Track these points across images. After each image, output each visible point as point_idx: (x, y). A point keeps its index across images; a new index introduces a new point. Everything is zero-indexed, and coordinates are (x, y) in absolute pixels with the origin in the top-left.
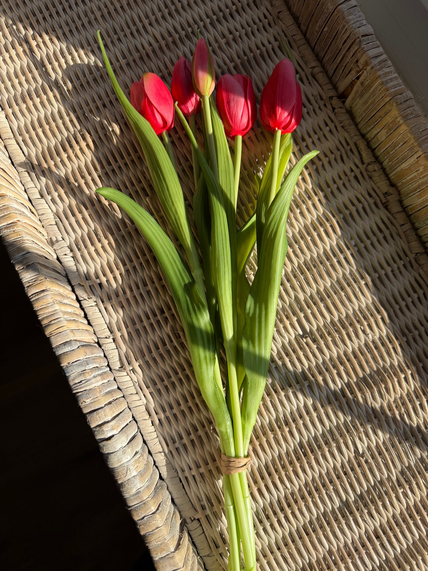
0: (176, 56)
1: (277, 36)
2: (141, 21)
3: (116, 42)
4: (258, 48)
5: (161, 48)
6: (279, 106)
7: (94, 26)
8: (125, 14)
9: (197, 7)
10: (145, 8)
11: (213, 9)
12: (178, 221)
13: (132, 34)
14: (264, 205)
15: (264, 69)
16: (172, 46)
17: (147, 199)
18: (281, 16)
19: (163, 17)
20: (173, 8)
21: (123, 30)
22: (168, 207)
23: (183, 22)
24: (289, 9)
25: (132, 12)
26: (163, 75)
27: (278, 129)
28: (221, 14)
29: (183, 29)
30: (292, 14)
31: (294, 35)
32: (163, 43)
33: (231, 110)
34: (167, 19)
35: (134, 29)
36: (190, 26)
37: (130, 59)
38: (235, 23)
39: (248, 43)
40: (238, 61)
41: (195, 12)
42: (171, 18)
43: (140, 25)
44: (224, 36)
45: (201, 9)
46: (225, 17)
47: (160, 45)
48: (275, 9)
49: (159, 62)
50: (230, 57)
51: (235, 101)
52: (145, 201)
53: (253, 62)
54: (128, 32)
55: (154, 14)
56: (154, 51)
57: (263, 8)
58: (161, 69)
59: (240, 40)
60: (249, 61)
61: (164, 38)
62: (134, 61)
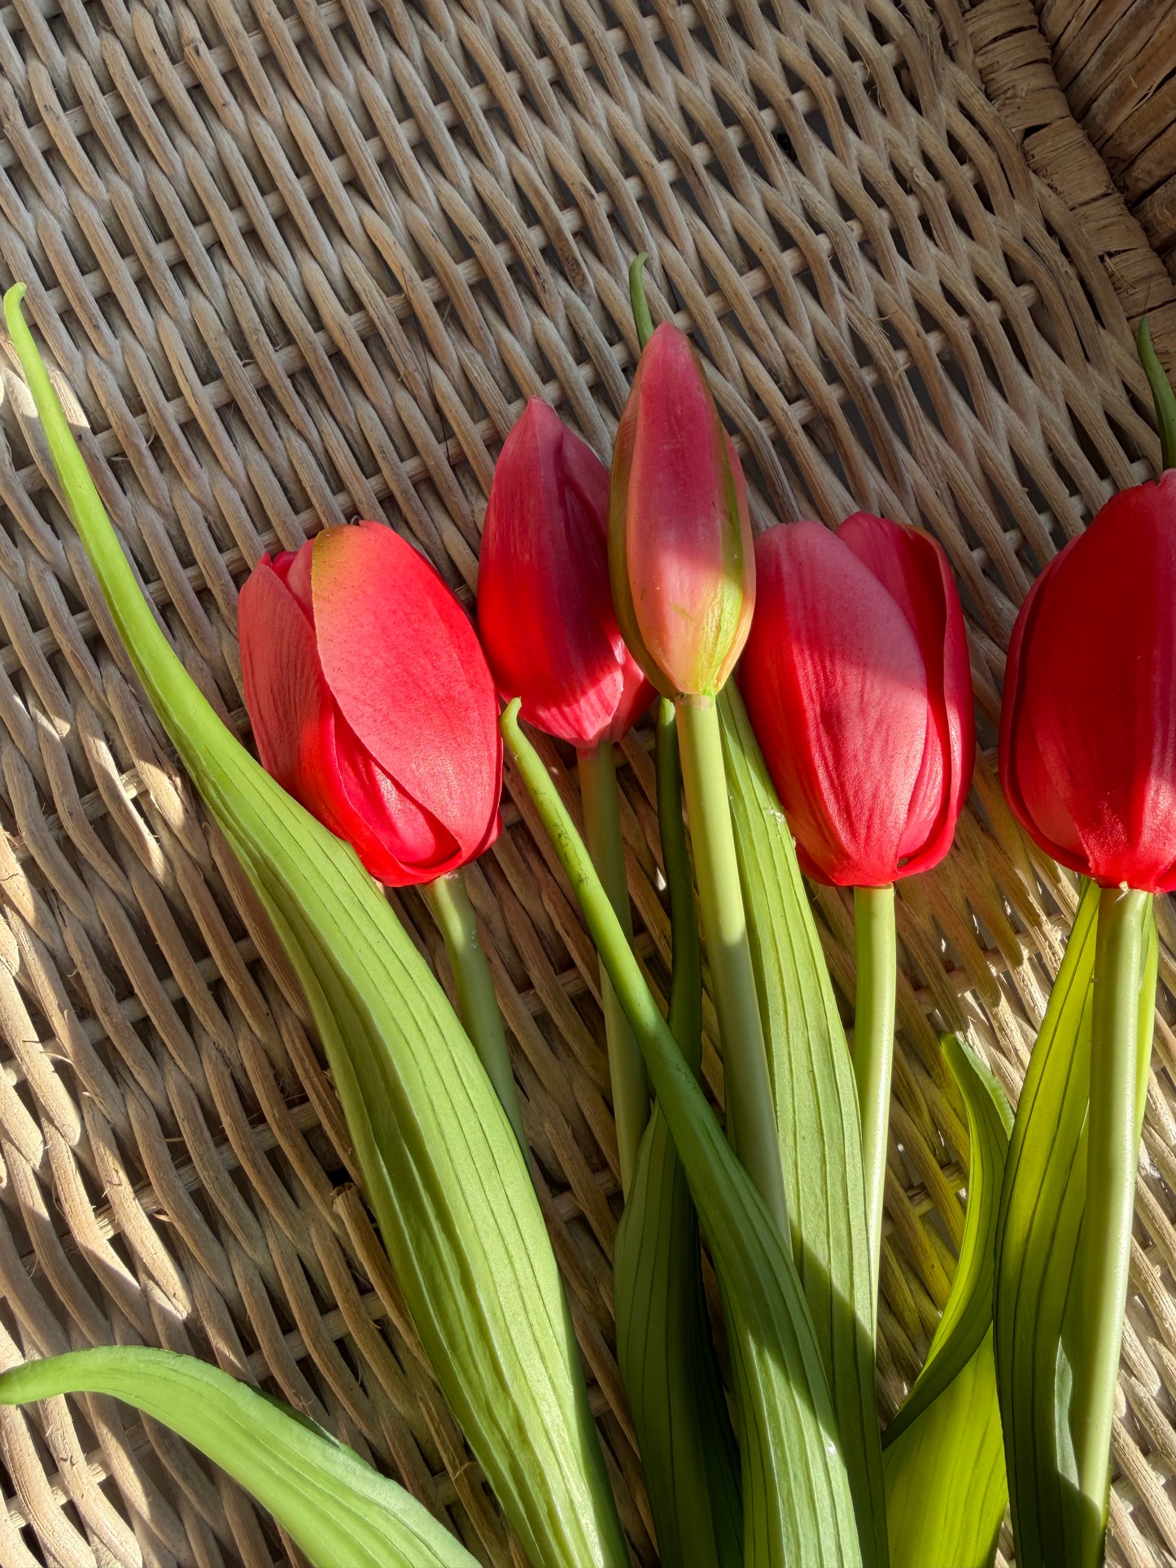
0: (495, 362)
1: (1024, 257)
2: (302, 168)
3: (166, 282)
4: (929, 322)
5: (410, 321)
6: (1160, 774)
7: (42, 191)
8: (215, 125)
9: (606, 98)
10: (324, 95)
11: (690, 107)
12: (534, 1491)
13: (251, 235)
14: (1060, 1357)
15: (966, 434)
16: (472, 308)
17: (340, 1206)
18: (1040, 147)
19: (424, 148)
20: (475, 98)
21: (200, 217)
22: (468, 1396)
23: (532, 184)
24: (1081, 113)
25: (256, 117)
26: (426, 470)
27: (1131, 886)
28: (733, 136)
29: (531, 216)
30: (1099, 142)
31: (1111, 255)
32: (423, 293)
33: (853, 770)
34: (443, 161)
35: (263, 210)
36: (566, 199)
37: (244, 382)
38: (810, 190)
39: (878, 294)
40: (831, 395)
41: (596, 125)
42: (467, 153)
43: (296, 190)
44: (751, 260)
45: (628, 109)
46: (750, 153)
47: (408, 303)
48: (1007, 111)
49: (403, 397)
50: (785, 372)
51: (874, 714)
52: (325, 1214)
53: (909, 404)
54: (229, 223)
55: (371, 130)
56: (372, 338)
57: (946, 108)
58: (418, 442)
59: (835, 279)
60: (883, 390)
61: (426, 268)
62: (265, 391)
